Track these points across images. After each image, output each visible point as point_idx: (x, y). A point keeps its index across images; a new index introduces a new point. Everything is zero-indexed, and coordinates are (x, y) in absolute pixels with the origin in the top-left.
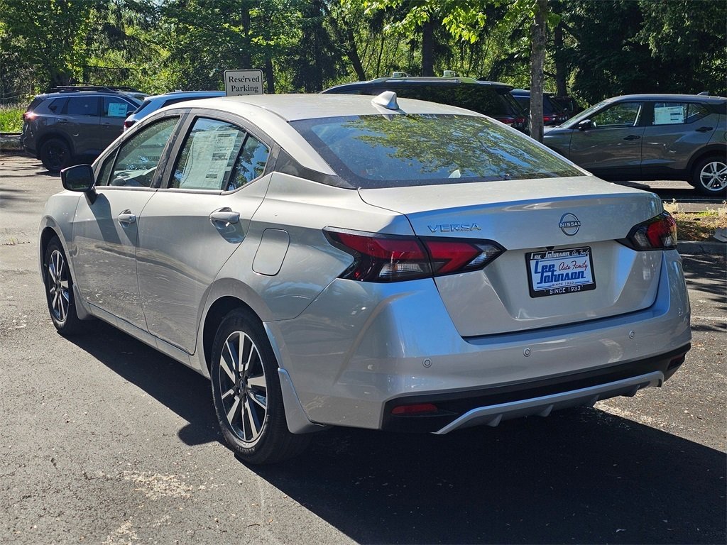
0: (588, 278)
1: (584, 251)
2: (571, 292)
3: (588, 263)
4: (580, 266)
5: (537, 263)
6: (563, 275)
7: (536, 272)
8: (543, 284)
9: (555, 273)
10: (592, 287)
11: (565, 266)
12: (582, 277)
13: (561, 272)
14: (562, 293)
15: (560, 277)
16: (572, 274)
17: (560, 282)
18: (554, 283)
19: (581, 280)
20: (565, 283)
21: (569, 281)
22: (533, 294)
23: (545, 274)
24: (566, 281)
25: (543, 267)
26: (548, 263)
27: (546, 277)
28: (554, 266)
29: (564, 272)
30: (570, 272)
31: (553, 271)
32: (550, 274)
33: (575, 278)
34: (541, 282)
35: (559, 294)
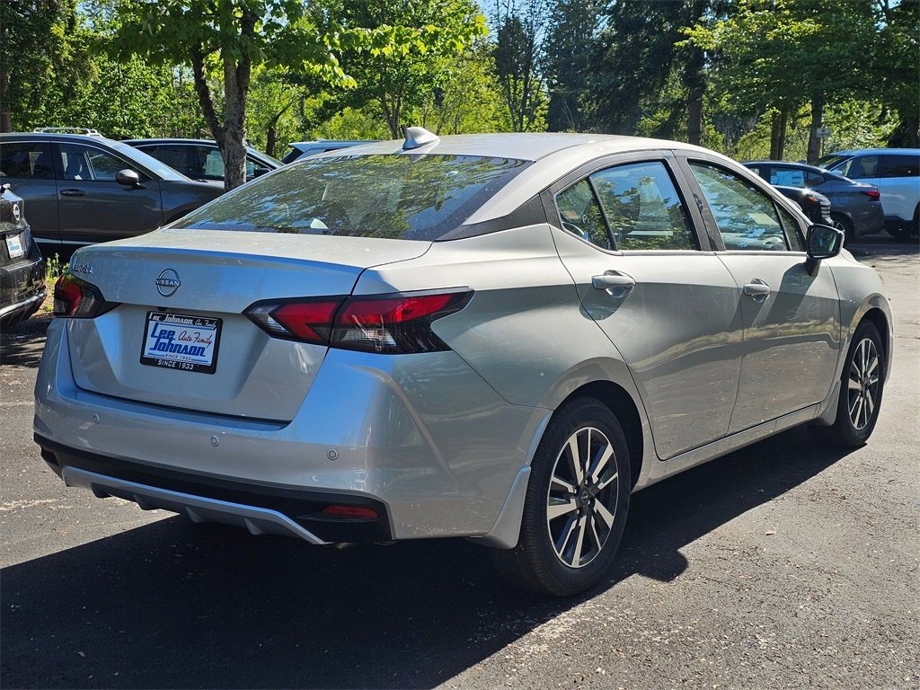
0: (207, 358)
1: (211, 322)
2: (181, 369)
3: (213, 339)
4: (202, 341)
5: (157, 324)
6: (181, 346)
7: (153, 336)
8: (156, 352)
9: (173, 342)
10: (211, 369)
11: (187, 336)
12: (202, 355)
13: (179, 342)
14: (171, 367)
15: (177, 349)
16: (192, 347)
17: (176, 354)
18: (168, 353)
19: (199, 357)
20: (180, 357)
21: (186, 355)
22: (146, 361)
23: (162, 340)
24: (183, 355)
25: (162, 331)
26: (168, 328)
27: (161, 343)
28: (174, 333)
29: (184, 343)
30: (190, 344)
31: (171, 339)
32: (167, 341)
33: (193, 354)
34: (154, 349)
35: (168, 367)
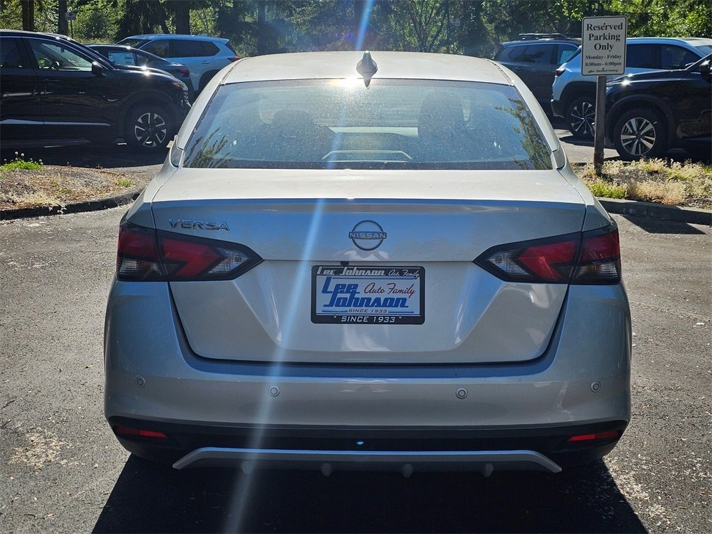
0: (413, 307)
1: (412, 271)
2: (377, 322)
3: (417, 289)
4: (401, 291)
5: (328, 281)
6: (369, 299)
7: (325, 291)
8: (334, 308)
9: (356, 296)
10: (420, 320)
11: (376, 288)
12: (403, 305)
13: (368, 295)
14: (362, 323)
15: (367, 302)
16: (386, 300)
17: (364, 308)
18: (352, 307)
19: (399, 309)
20: (371, 311)
21: (379, 308)
22: (316, 319)
23: (339, 295)
24: (374, 308)
25: (338, 286)
26: (347, 282)
27: (340, 299)
28: (356, 286)
29: (373, 296)
30: (383, 297)
31: (355, 292)
32: (348, 296)
33: (389, 306)
34: (331, 305)
35: (356, 323)
